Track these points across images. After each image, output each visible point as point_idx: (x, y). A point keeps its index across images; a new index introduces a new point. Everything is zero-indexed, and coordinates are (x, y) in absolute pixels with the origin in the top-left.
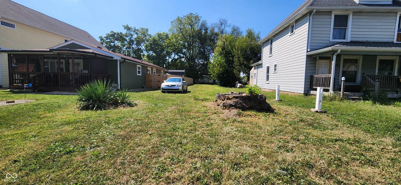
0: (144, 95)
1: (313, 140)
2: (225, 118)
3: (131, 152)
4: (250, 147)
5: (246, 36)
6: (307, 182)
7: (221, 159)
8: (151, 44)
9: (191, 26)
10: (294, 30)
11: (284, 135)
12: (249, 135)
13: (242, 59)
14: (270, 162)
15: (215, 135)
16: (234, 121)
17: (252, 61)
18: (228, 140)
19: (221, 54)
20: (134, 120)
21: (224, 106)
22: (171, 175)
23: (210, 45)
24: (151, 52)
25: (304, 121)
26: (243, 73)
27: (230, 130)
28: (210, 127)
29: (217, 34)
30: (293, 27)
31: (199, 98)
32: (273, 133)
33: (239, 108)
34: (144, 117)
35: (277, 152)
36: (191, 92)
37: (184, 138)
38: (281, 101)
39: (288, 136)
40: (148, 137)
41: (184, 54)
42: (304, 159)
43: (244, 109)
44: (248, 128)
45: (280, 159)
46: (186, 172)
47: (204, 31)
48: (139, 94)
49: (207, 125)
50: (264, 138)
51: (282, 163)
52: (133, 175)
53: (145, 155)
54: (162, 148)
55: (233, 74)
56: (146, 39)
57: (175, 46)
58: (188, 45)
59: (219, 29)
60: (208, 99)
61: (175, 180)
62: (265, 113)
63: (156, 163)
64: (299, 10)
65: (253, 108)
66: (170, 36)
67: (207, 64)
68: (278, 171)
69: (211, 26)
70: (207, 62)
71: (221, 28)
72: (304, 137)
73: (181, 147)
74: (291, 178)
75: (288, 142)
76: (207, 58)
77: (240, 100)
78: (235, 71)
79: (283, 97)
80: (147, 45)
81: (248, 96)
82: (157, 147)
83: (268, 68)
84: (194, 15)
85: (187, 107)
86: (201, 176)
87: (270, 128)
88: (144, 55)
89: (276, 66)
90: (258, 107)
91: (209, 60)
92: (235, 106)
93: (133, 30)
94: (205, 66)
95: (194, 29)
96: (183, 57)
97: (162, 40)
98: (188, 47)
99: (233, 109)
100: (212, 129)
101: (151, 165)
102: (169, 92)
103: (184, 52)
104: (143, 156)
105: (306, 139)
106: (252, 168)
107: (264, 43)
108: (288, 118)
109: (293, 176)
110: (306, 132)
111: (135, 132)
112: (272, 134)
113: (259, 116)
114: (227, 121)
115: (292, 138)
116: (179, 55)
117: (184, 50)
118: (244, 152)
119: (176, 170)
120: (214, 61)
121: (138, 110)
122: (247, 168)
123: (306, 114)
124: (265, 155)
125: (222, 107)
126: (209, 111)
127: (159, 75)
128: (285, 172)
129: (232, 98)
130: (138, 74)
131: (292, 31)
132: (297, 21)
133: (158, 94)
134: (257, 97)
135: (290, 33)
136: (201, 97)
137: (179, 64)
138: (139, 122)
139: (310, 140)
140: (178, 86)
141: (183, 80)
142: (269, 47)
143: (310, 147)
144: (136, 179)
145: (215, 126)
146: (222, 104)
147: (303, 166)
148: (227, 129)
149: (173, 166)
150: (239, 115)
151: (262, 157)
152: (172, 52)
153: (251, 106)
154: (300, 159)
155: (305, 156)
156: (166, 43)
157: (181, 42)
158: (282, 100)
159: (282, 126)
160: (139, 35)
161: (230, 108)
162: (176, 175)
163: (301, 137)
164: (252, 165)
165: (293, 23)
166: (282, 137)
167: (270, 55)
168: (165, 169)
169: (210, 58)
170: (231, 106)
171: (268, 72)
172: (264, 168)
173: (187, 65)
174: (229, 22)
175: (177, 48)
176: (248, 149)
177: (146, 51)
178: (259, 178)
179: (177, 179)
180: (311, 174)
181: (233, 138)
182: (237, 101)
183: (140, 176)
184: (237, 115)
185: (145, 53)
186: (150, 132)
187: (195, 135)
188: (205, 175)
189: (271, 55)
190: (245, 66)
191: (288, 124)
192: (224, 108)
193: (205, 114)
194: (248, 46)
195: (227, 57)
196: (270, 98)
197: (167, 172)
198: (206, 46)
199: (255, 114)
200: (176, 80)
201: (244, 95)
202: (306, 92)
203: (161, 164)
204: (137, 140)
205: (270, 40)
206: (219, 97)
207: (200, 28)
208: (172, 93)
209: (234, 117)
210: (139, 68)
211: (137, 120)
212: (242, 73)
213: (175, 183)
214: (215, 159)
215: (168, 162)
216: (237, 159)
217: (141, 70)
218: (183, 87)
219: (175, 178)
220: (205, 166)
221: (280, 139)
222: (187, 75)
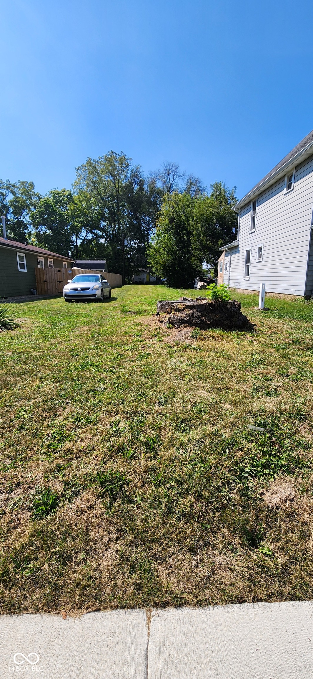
0: (32, 308)
1: (310, 374)
2: (172, 344)
3: (7, 411)
4: (208, 391)
5: (212, 196)
6: (296, 443)
7: (159, 413)
8: (42, 213)
9: (114, 176)
10: (293, 184)
11: (265, 368)
12: (208, 371)
13: (203, 238)
14: (239, 414)
15: (152, 374)
16: (185, 348)
17: (220, 242)
18: (173, 381)
19: (168, 230)
20: (14, 353)
21: (170, 323)
22: (73, 445)
23: (149, 214)
24: (43, 228)
25: (300, 343)
26: (208, 263)
27: (178, 364)
28: (145, 359)
29: (160, 193)
30: (291, 178)
31: (130, 310)
32: (248, 366)
33: (196, 325)
34: (32, 348)
35: (253, 397)
36: (117, 298)
37: (100, 381)
38: (267, 309)
39: (273, 370)
40: (38, 382)
41: (103, 230)
42: (294, 406)
43: (204, 326)
44: (208, 360)
45: (255, 408)
46: (100, 438)
47: (136, 188)
48: (24, 306)
49: (141, 358)
50: (233, 375)
51: (257, 415)
52: (9, 450)
53: (30, 415)
54: (61, 401)
55: (190, 265)
56: (31, 203)
57: (86, 215)
58: (110, 213)
59: (165, 182)
60: (145, 311)
61: (81, 454)
62: (239, 331)
63: (49, 427)
64: (302, 146)
65: (219, 325)
66: (76, 196)
67: (145, 249)
68: (251, 427)
69: (149, 176)
70: (144, 244)
71: (168, 180)
72: (296, 370)
73: (94, 397)
74: (270, 438)
75: (271, 379)
76: (144, 238)
77: (197, 311)
78: (193, 259)
79: (271, 302)
80: (33, 214)
81: (210, 305)
82: (52, 399)
83: (248, 254)
84: (118, 155)
85: (108, 326)
86: (124, 444)
87: (244, 357)
88: (30, 234)
89: (260, 249)
90: (228, 322)
91: (148, 241)
92: (189, 322)
93: (5, 185)
94: (141, 251)
95: (118, 183)
96: (102, 237)
97: (62, 205)
98: (109, 218)
99: (185, 327)
100: (148, 364)
101: (41, 430)
102: (77, 301)
103: (104, 226)
104: (26, 416)
105: (299, 373)
106: (210, 426)
107: (241, 208)
108: (275, 338)
109: (273, 434)
110: (302, 361)
111: (13, 374)
112: (246, 367)
113: (228, 337)
114: (174, 349)
115: (278, 372)
116: (94, 233)
117: (103, 223)
118: (199, 400)
119: (83, 436)
120: (157, 243)
121: (20, 335)
122: (201, 426)
123: (305, 331)
124: (231, 402)
125: (167, 325)
126: (145, 332)
127: (59, 271)
128: (262, 429)
129: (183, 309)
130: (20, 270)
131: (290, 187)
132: (298, 167)
133: (58, 305)
134: (226, 305)
135: (285, 189)
136: (134, 309)
137: (95, 249)
138: (23, 357)
139: (306, 374)
140: (93, 289)
141: (103, 278)
142: (249, 215)
143: (304, 385)
144: (14, 456)
145: (153, 358)
146: (167, 319)
147: (291, 417)
148: (172, 362)
149: (79, 429)
150: (195, 337)
151: (227, 406)
152: (81, 227)
153: (216, 320)
154: (287, 407)
155: (295, 401)
156: (68, 209)
157: (97, 208)
158: (269, 308)
159: (263, 353)
160: (18, 195)
161: (180, 325)
162: (83, 444)
163: (293, 370)
164: (210, 420)
165: (291, 171)
166: (262, 371)
167: (251, 230)
168: (65, 437)
169: (149, 237)
170: (182, 322)
171: (248, 260)
172: (228, 425)
173: (109, 250)
174: (181, 170)
175: (89, 219)
176: (206, 393)
177: (34, 226)
178: (220, 441)
179: (85, 452)
180: (302, 430)
181: (182, 377)
182: (193, 314)
183: (20, 452)
184: (191, 337)
185: (33, 230)
186: (40, 374)
187: (118, 374)
188: (132, 443)
189: (253, 230)
190: (210, 249)
191: (273, 349)
192: (171, 326)
193: (137, 338)
194: (214, 215)
195: (178, 234)
196: (249, 305)
197: (67, 442)
198: (142, 214)
199: (222, 334)
200: (90, 278)
201: (204, 302)
202: (308, 294)
203: (57, 429)
204: (17, 389)
205: (252, 203)
206: (162, 307)
207: (130, 180)
208: (84, 302)
209: (187, 341)
210: (21, 258)
211: (19, 353)
212: (204, 263)
213: (82, 458)
214: (150, 414)
215: (70, 424)
216: (186, 413)
217: (25, 263)
218: (102, 290)
219: (81, 451)
220: (132, 427)
221: (259, 374)
222: (111, 268)
